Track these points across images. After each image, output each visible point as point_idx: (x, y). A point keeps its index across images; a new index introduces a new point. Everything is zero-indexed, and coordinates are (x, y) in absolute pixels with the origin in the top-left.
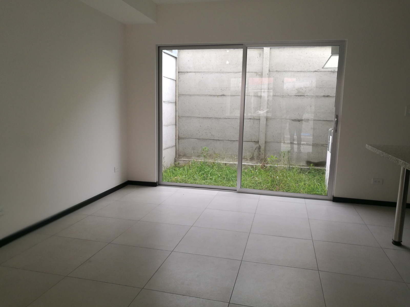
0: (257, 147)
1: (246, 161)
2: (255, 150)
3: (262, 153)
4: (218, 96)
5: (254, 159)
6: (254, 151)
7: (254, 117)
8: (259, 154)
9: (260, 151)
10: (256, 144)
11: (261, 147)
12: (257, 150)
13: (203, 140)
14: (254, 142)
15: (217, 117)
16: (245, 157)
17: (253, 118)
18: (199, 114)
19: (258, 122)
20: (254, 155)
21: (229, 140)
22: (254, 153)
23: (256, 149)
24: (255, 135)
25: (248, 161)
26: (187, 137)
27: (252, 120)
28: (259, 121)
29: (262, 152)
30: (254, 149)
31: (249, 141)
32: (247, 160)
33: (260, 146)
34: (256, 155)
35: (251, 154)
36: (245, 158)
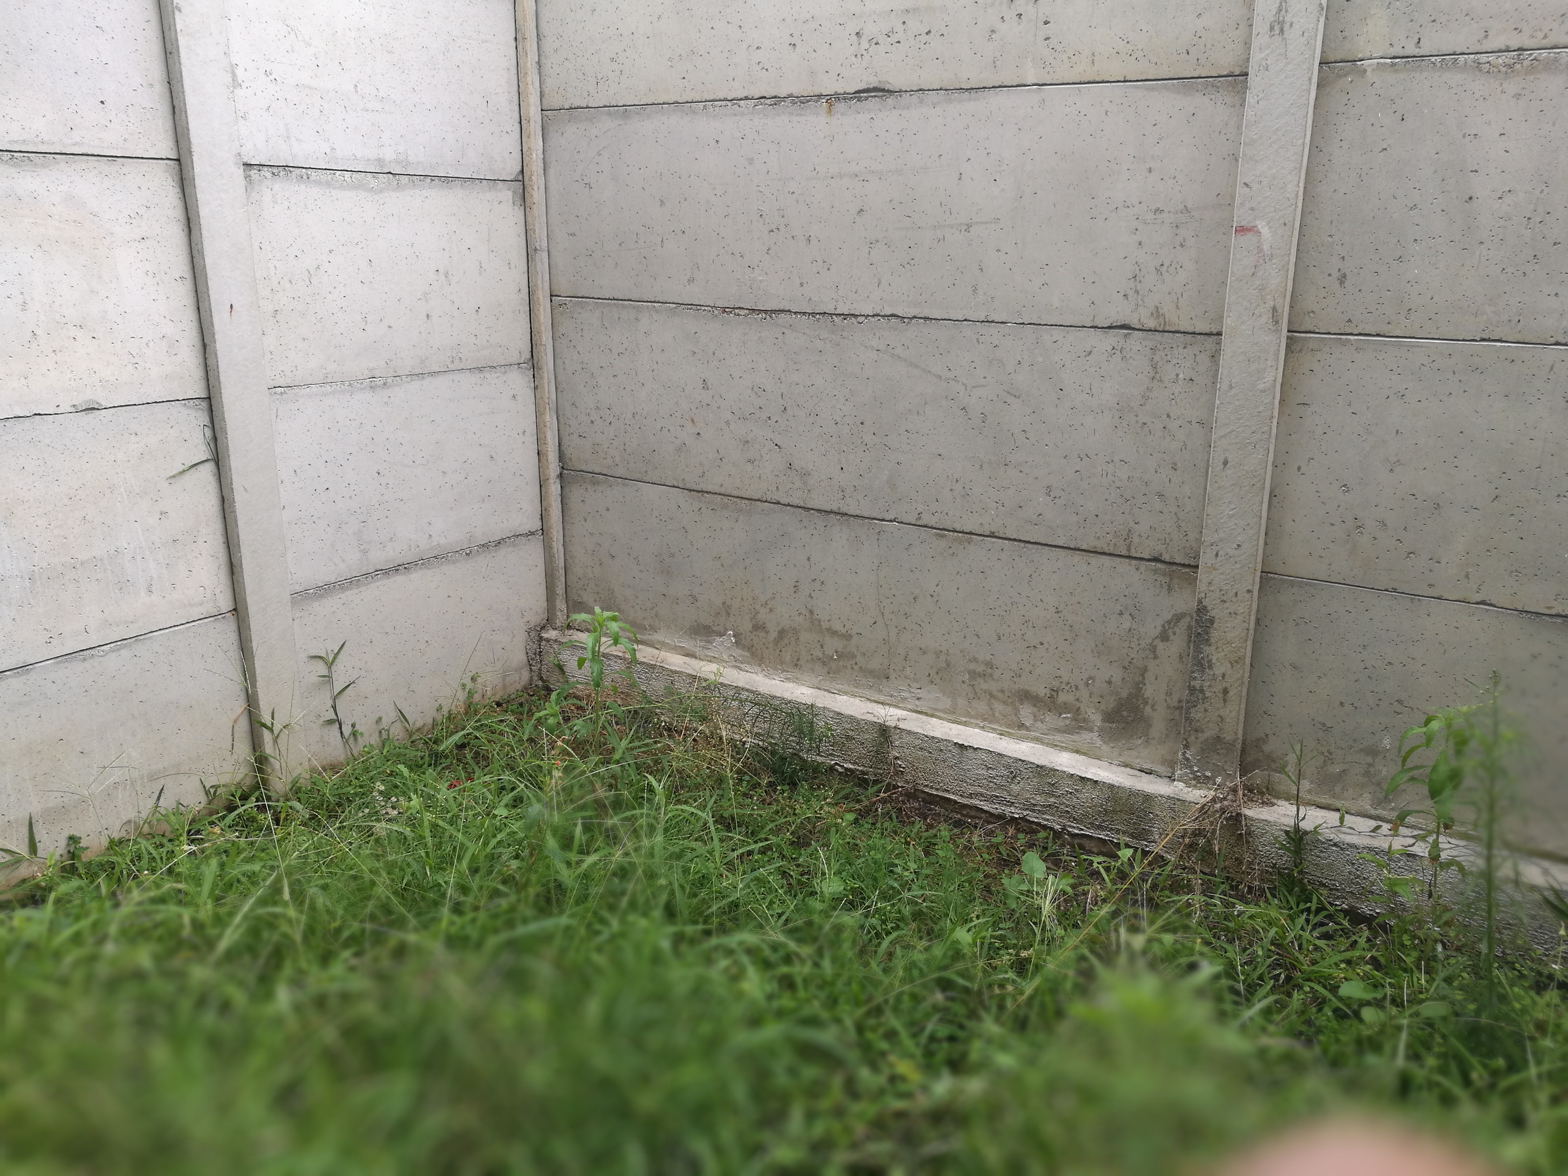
0: (1178, 618)
1: (1067, 730)
2: (1161, 646)
3: (1218, 688)
4: (833, 99)
5: (1147, 723)
6: (1153, 649)
7: (1157, 313)
8: (1192, 690)
9: (1202, 664)
10: (1170, 589)
11: (1212, 621)
12: (1177, 644)
13: (725, 507)
14: (1156, 560)
15: (830, 309)
16: (1062, 698)
17: (1151, 324)
18: (691, 280)
19: (1204, 358)
20: (1149, 691)
21: (926, 519)
22: (1145, 670)
23: (1164, 637)
24: (1160, 495)
25: (1086, 736)
26: (620, 471)
27: (1136, 341)
28: (1214, 357)
29: (1218, 670)
30: (1151, 628)
31: (1101, 545)
32: (1080, 724)
33: (1202, 610)
34: (1169, 694)
35: (1117, 674)
36: (1066, 708)
